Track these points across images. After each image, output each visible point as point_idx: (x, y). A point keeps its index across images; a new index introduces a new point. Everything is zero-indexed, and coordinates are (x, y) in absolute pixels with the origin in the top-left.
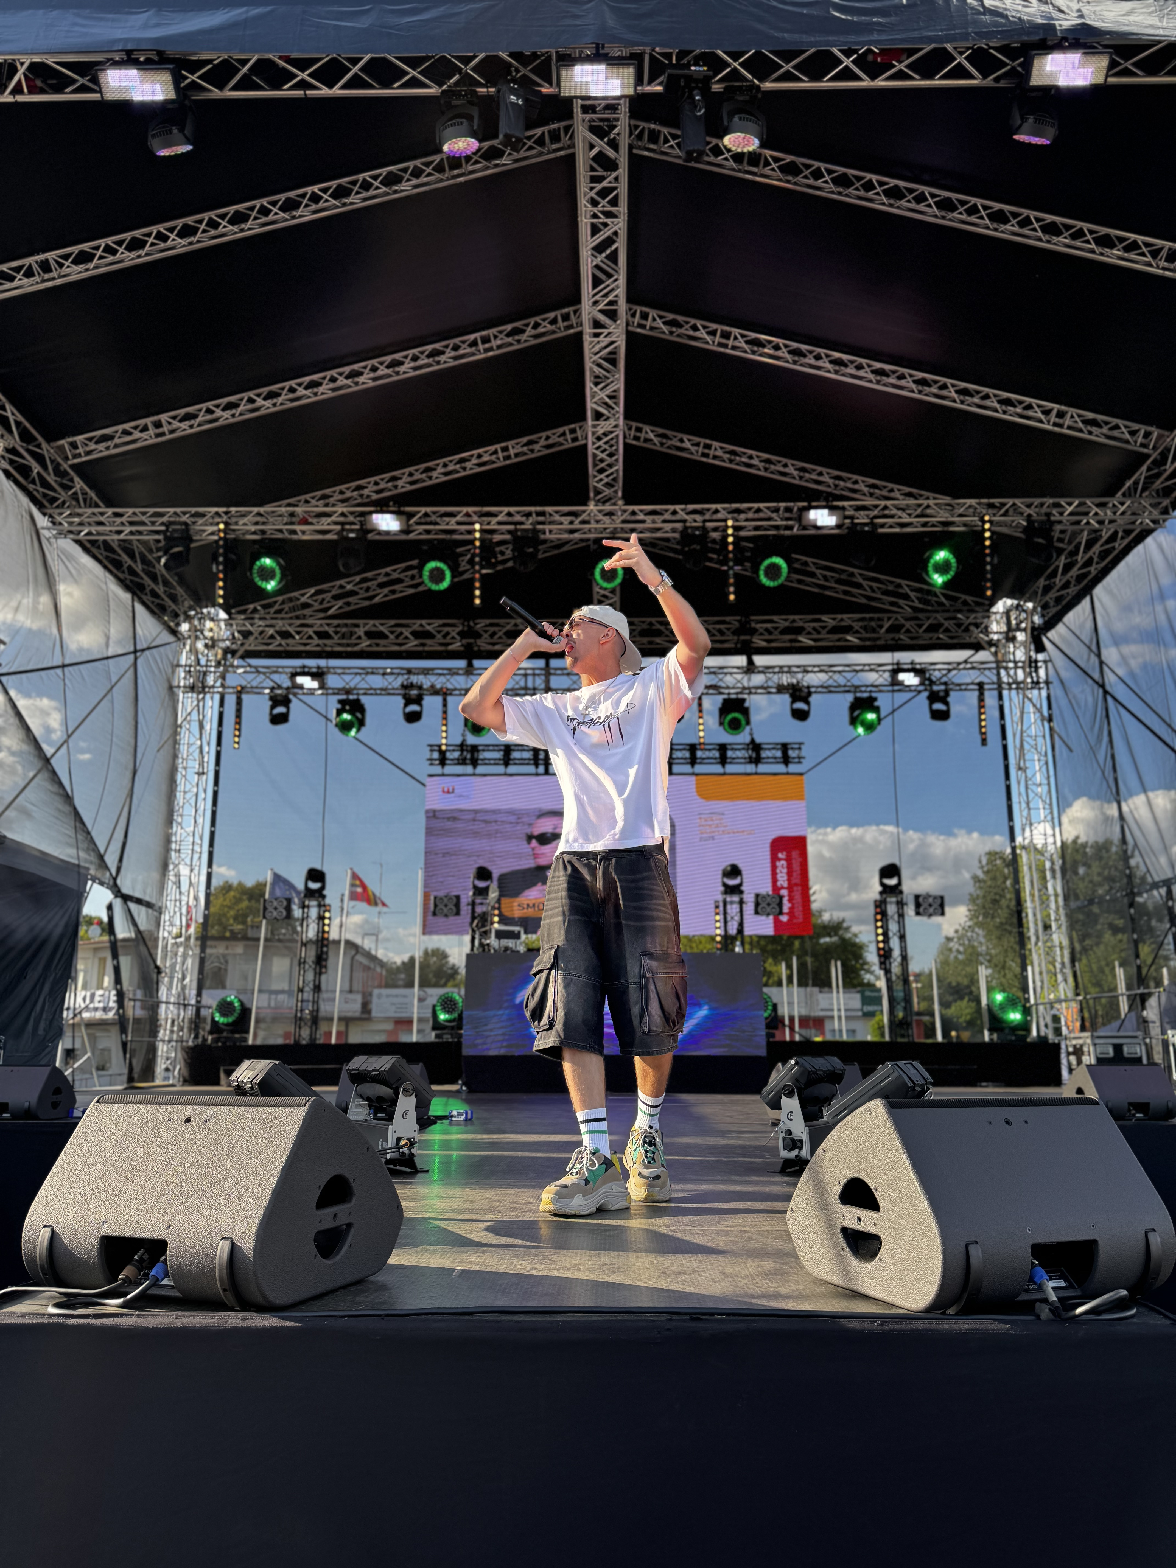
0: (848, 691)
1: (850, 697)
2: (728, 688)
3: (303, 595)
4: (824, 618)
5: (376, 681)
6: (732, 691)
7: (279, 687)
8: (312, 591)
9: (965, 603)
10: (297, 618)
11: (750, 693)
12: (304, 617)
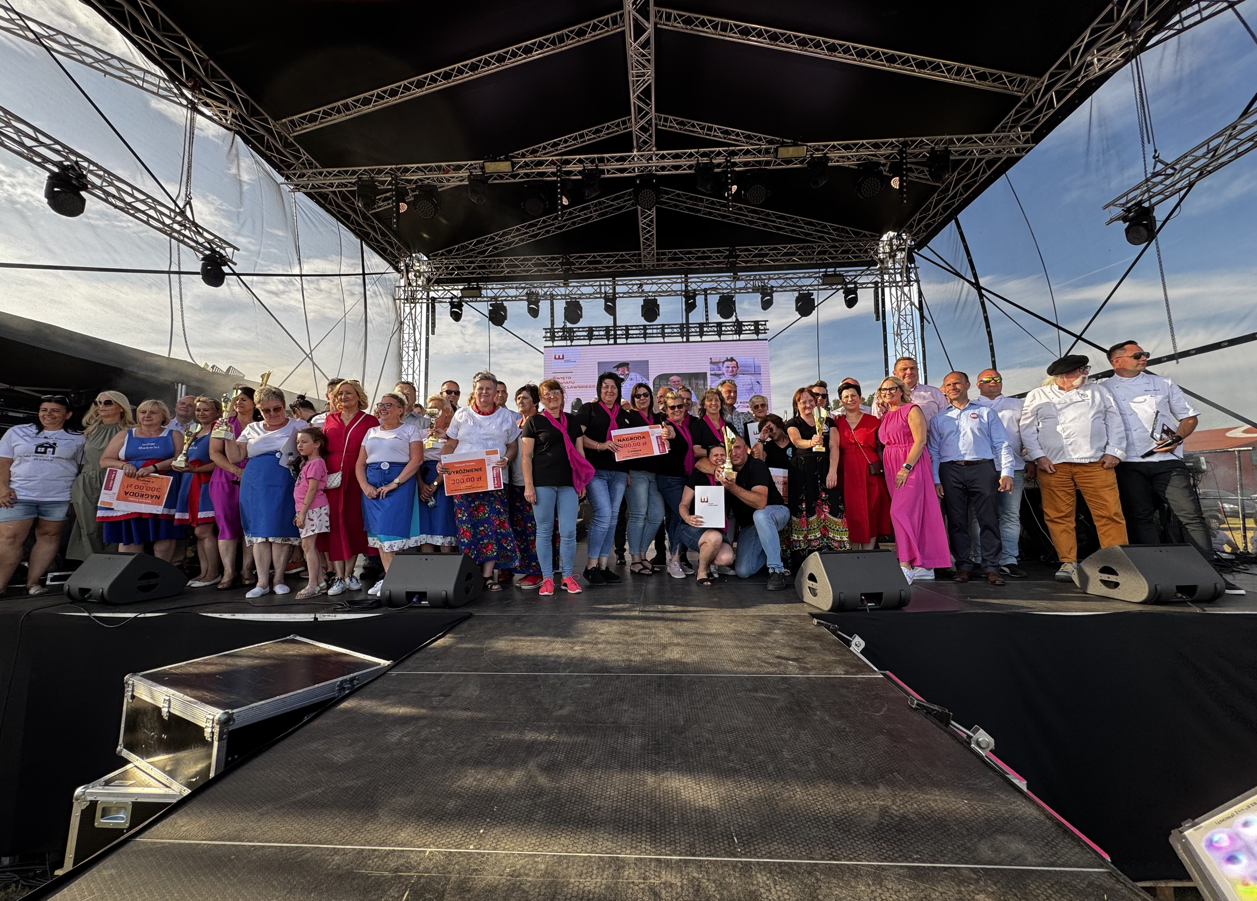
0: (795, 290)
1: (796, 294)
2: (723, 289)
3: (470, 244)
4: (779, 246)
5: (513, 292)
6: (725, 291)
7: (456, 297)
8: (475, 241)
9: (865, 235)
10: (467, 257)
11: (736, 293)
12: (472, 257)
